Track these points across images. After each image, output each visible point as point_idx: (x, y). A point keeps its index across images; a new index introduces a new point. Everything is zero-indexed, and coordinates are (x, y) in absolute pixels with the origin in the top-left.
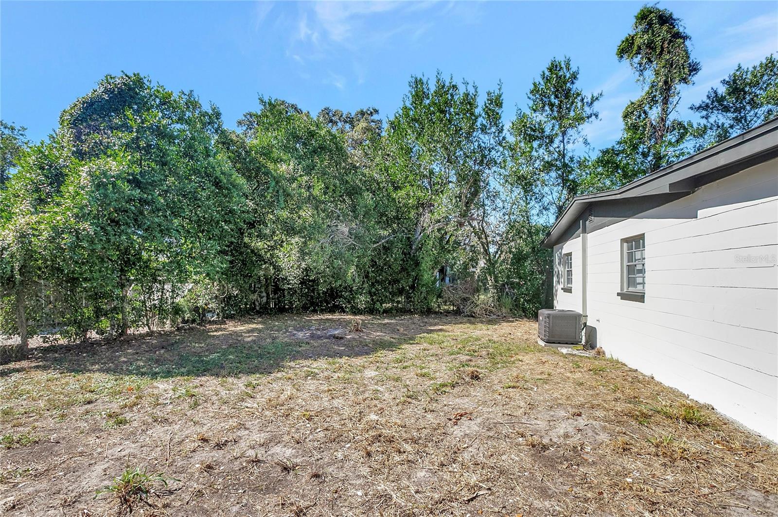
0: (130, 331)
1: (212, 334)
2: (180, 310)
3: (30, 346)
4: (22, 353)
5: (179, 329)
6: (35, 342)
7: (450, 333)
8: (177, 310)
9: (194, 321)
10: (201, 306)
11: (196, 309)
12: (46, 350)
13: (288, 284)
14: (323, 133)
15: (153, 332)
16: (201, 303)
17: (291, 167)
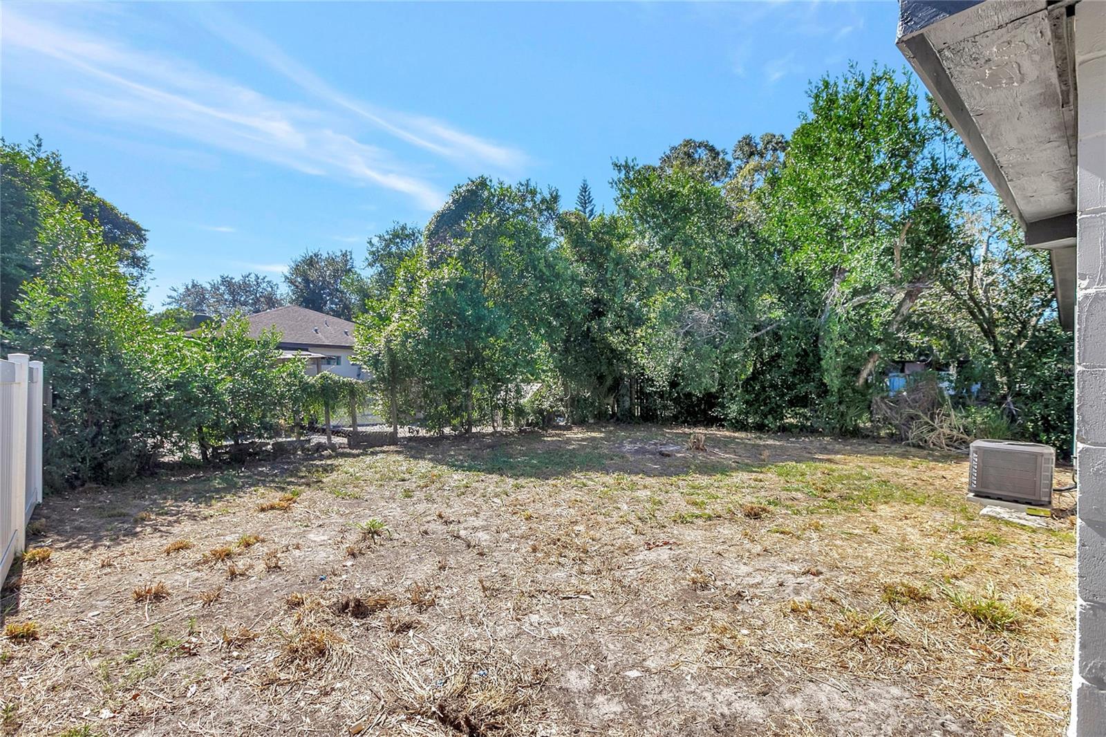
0: (474, 430)
1: (545, 439)
2: (523, 411)
3: (399, 435)
4: (392, 439)
5: (521, 431)
6: (403, 432)
7: (840, 467)
8: (520, 412)
9: (537, 424)
10: (546, 409)
11: (541, 412)
12: (410, 439)
13: (651, 387)
14: (685, 191)
15: (497, 432)
16: (546, 405)
17: (646, 240)
